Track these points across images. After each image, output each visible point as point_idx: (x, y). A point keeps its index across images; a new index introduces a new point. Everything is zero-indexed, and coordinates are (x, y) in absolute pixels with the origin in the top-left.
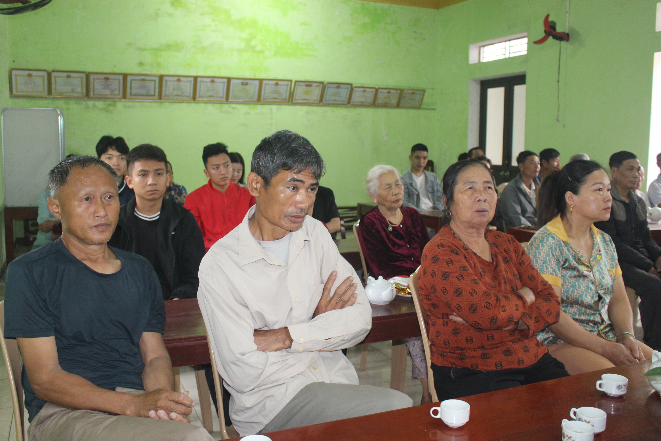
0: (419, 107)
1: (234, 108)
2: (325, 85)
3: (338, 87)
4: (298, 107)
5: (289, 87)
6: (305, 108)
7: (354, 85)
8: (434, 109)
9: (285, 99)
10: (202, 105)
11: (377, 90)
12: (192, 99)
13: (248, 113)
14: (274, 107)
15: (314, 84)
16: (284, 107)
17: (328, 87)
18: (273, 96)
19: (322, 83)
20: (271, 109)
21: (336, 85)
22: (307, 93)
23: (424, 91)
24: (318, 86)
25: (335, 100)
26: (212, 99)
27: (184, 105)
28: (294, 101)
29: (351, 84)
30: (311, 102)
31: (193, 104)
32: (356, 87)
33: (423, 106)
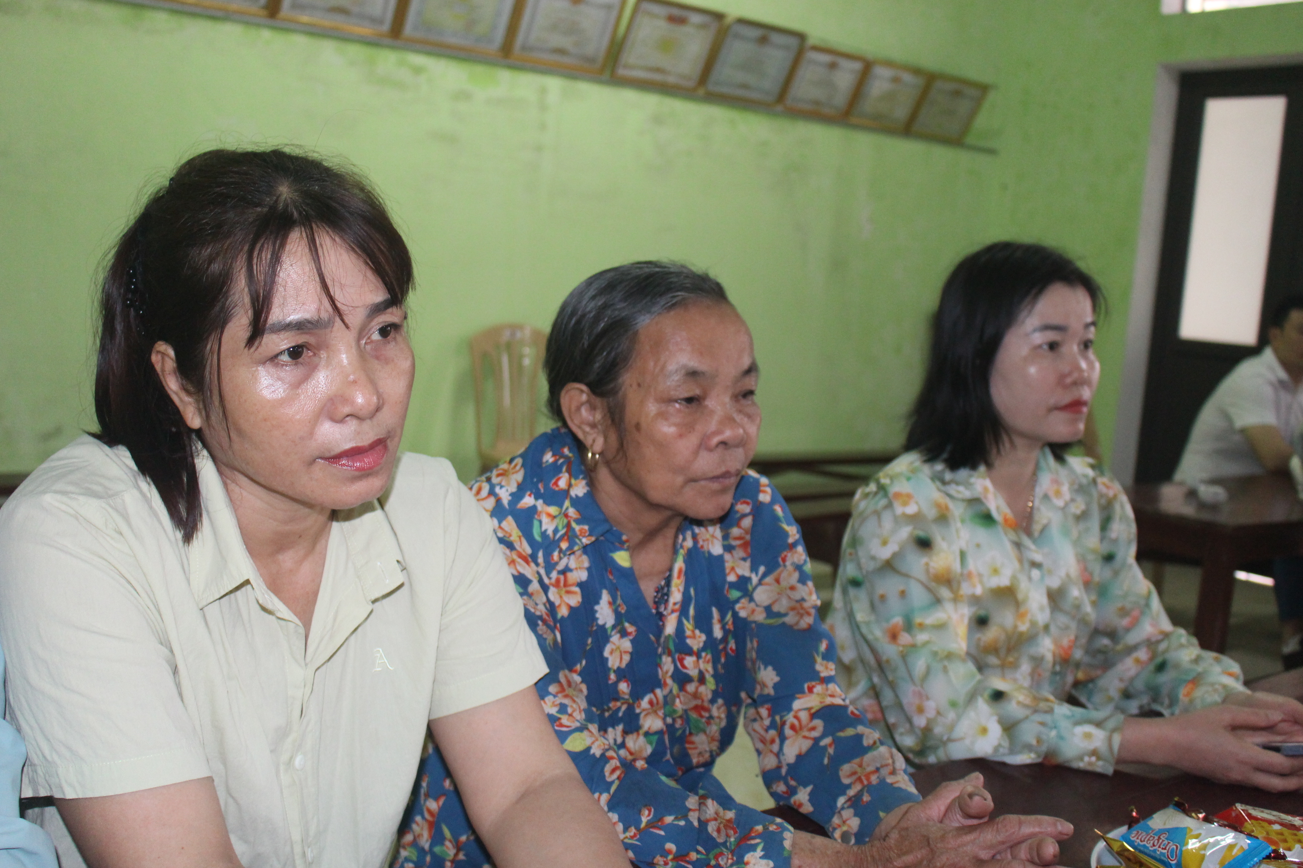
0: (956, 141)
1: (418, 70)
2: (729, 27)
3: (763, 40)
4: (629, 95)
5: (614, 13)
6: (651, 101)
7: (811, 41)
8: (991, 152)
9: (590, 60)
10: (300, 41)
11: (867, 67)
12: (264, 12)
13: (462, 96)
14: (554, 84)
15: (696, 19)
16: (584, 87)
17: (737, 36)
18: (558, 40)
19: (718, 16)
20: (543, 91)
21: (756, 33)
22: (666, 45)
23: (984, 89)
24: (703, 26)
25: (745, 86)
26: (337, 21)
27: (230, 32)
28: (621, 72)
29: (801, 37)
30: (671, 80)
31: (266, 34)
32: (816, 48)
33: (970, 140)
